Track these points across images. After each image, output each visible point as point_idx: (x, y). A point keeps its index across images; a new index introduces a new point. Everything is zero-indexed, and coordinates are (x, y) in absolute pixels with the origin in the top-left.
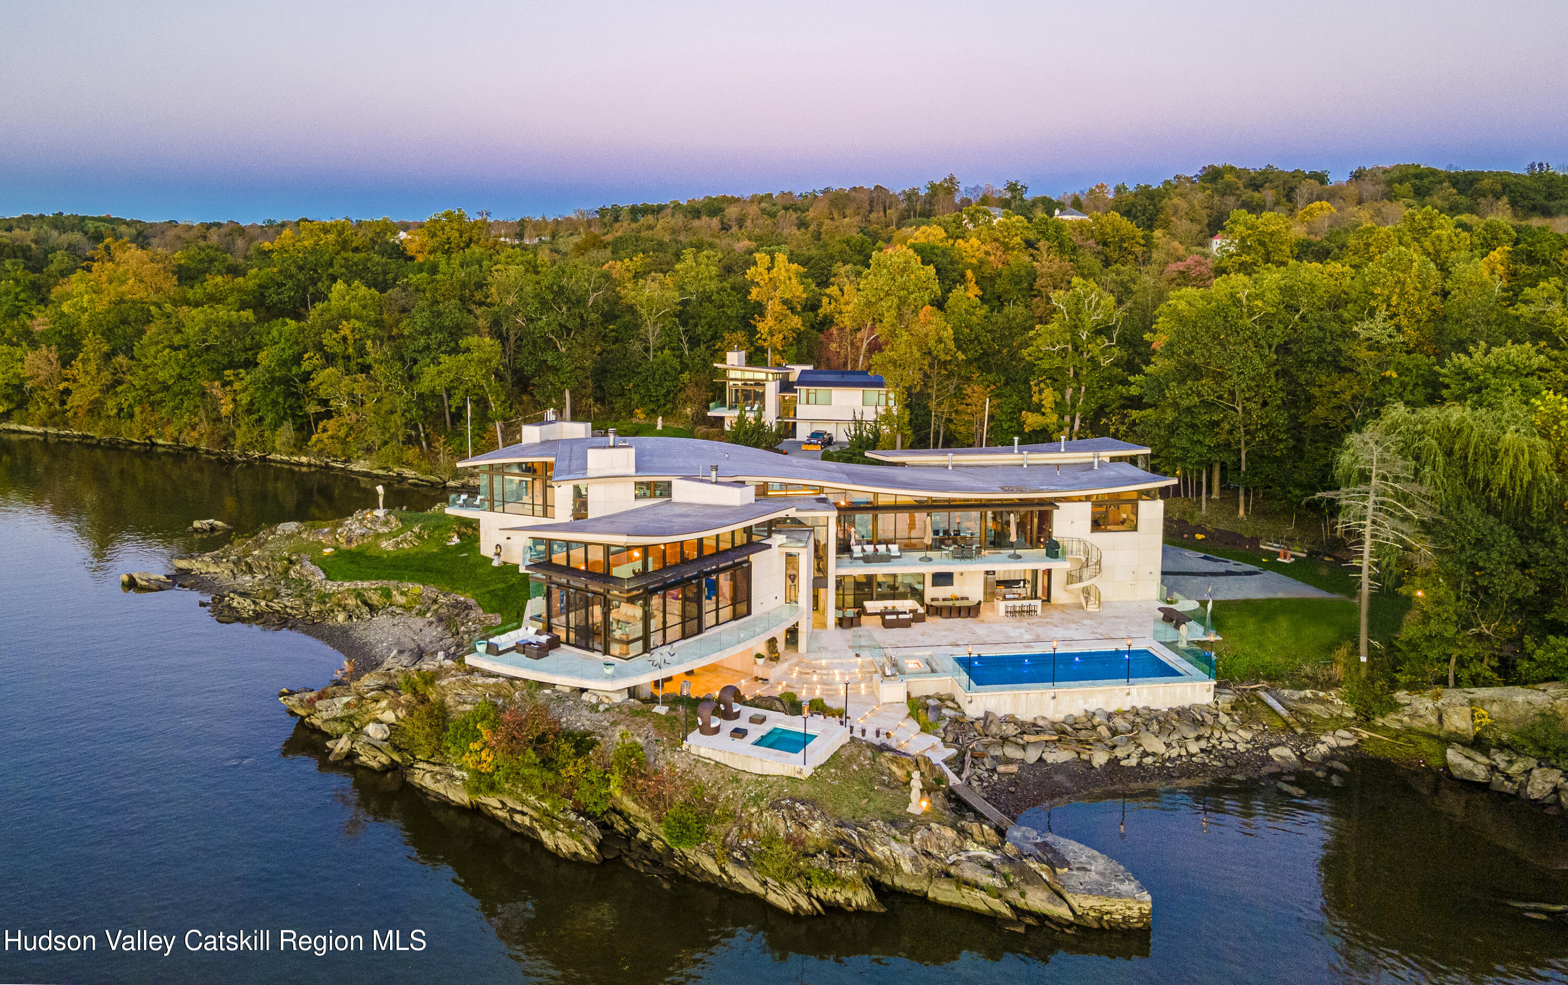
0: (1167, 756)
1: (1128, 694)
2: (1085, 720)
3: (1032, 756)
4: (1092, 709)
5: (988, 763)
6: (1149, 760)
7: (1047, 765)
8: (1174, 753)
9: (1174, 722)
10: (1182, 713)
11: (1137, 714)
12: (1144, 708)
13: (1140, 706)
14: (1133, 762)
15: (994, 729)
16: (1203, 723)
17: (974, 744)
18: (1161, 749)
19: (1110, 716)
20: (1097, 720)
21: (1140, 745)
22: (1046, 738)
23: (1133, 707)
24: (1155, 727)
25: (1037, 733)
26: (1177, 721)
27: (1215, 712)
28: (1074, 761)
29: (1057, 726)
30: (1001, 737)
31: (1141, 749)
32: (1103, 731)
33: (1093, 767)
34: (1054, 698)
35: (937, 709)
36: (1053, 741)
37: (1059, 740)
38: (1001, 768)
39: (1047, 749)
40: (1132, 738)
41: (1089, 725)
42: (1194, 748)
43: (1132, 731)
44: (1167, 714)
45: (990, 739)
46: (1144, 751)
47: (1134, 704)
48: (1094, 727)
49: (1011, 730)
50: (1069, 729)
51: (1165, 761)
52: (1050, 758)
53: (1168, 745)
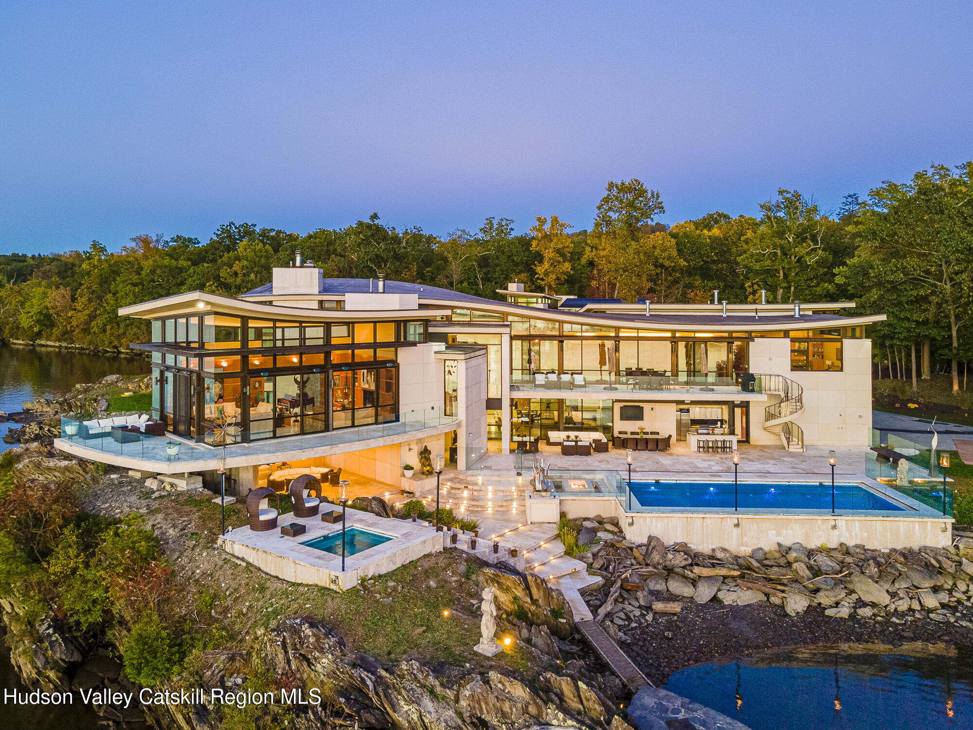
0: (892, 608)
1: (834, 527)
2: (777, 555)
3: (704, 593)
4: (788, 543)
5: (642, 597)
6: (867, 612)
7: (724, 607)
8: (903, 606)
9: (899, 566)
10: (908, 555)
11: (847, 553)
12: (857, 546)
13: (851, 543)
14: (844, 612)
15: (656, 557)
16: (940, 571)
17: (628, 574)
18: (885, 599)
19: (810, 553)
20: (793, 555)
21: (853, 592)
22: (724, 572)
23: (841, 544)
24: (874, 570)
25: (713, 566)
26: (905, 565)
27: (956, 558)
28: (760, 606)
29: (741, 561)
30: (665, 568)
31: (854, 597)
32: (801, 569)
33: (786, 615)
34: (737, 525)
35: (594, 531)
36: (733, 577)
37: (742, 576)
38: (659, 606)
39: (724, 587)
40: (841, 581)
41: (782, 561)
42: (931, 601)
43: (841, 572)
44: (889, 556)
45: (650, 569)
46: (859, 600)
47: (843, 540)
48: (789, 564)
49: (679, 560)
50: (756, 564)
51: (889, 614)
52: (728, 598)
53: (893, 595)
